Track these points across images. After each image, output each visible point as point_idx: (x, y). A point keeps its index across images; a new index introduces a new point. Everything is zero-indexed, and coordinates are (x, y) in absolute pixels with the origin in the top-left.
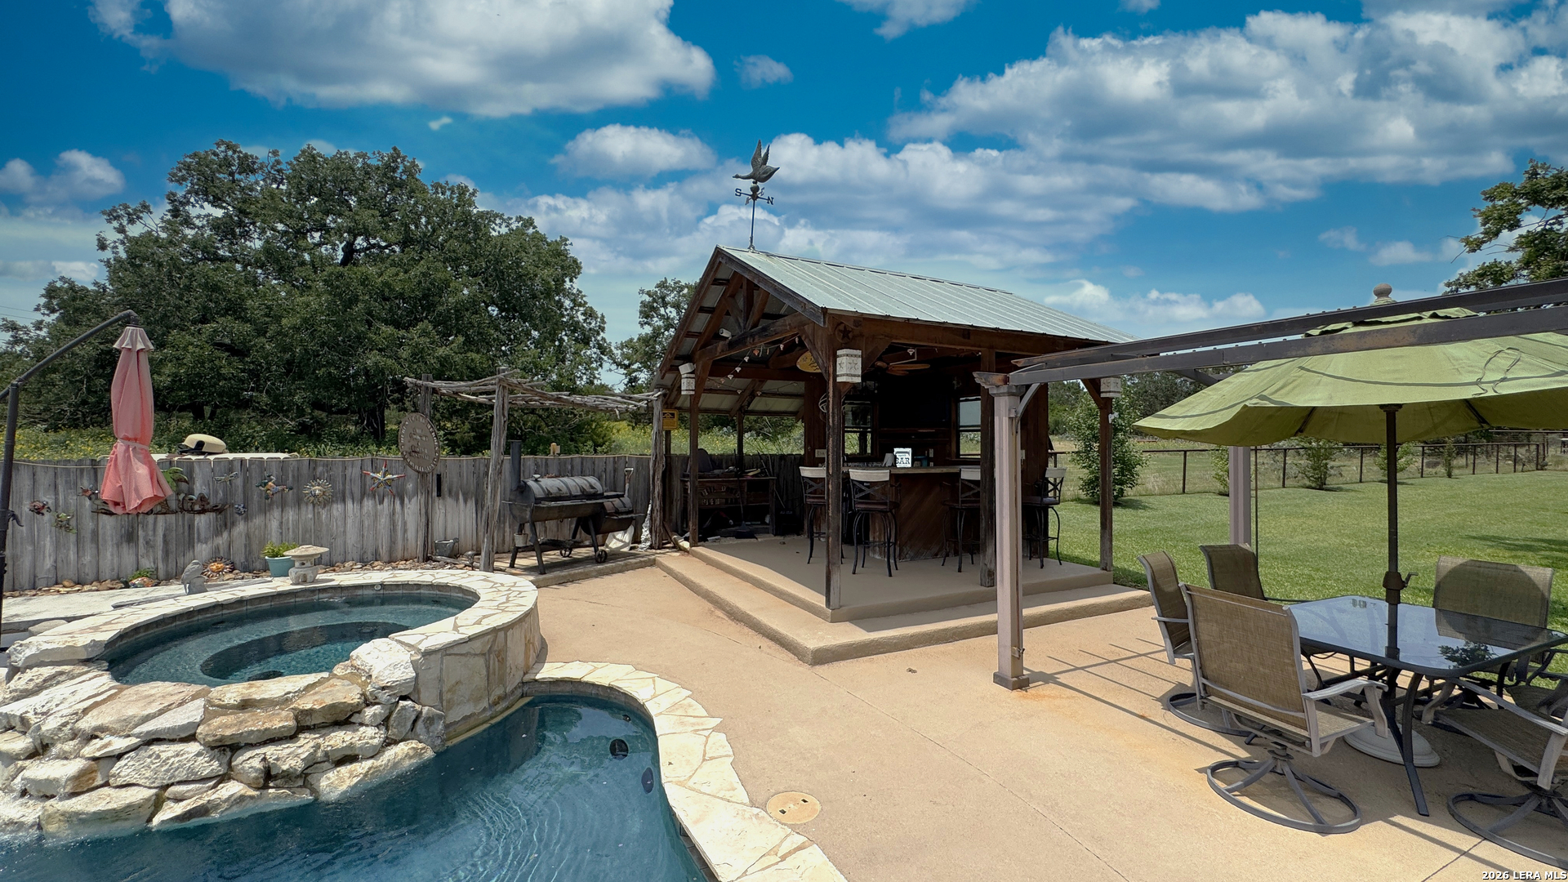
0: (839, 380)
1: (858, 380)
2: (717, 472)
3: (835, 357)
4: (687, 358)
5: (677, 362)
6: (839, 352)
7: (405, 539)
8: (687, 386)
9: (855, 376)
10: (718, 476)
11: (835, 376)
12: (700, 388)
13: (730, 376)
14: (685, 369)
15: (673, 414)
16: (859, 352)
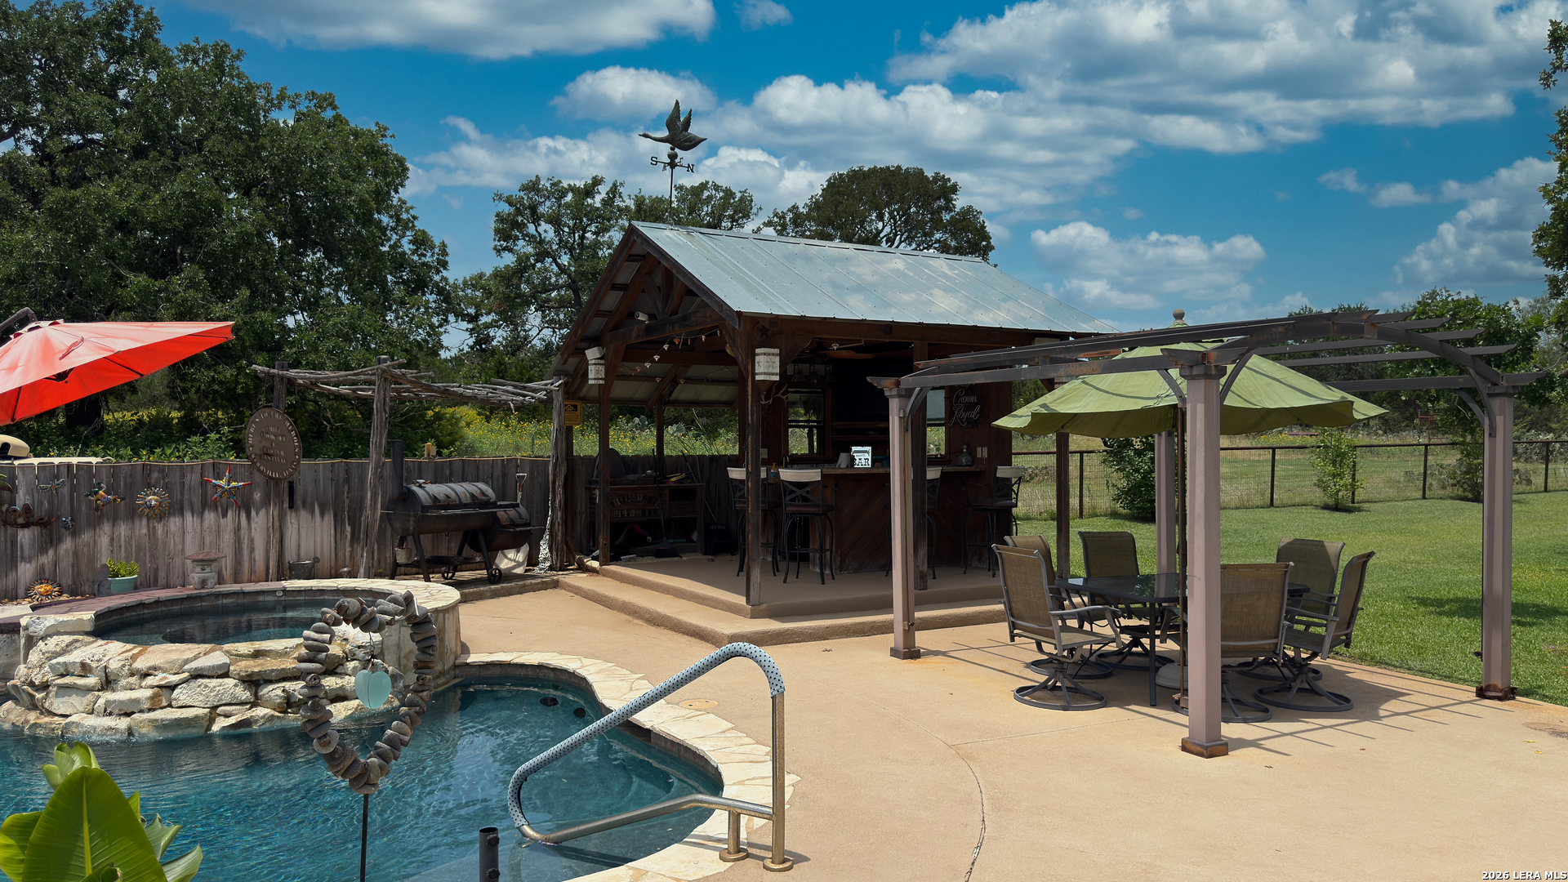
0: (758, 378)
1: (777, 378)
2: (631, 477)
3: (754, 355)
4: (594, 341)
5: (583, 345)
6: (758, 351)
7: (252, 560)
8: (595, 374)
9: (773, 374)
10: (633, 482)
11: (754, 374)
12: (611, 375)
13: (648, 365)
14: (592, 354)
15: (575, 407)
16: (777, 351)
